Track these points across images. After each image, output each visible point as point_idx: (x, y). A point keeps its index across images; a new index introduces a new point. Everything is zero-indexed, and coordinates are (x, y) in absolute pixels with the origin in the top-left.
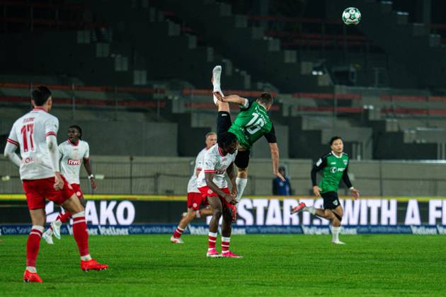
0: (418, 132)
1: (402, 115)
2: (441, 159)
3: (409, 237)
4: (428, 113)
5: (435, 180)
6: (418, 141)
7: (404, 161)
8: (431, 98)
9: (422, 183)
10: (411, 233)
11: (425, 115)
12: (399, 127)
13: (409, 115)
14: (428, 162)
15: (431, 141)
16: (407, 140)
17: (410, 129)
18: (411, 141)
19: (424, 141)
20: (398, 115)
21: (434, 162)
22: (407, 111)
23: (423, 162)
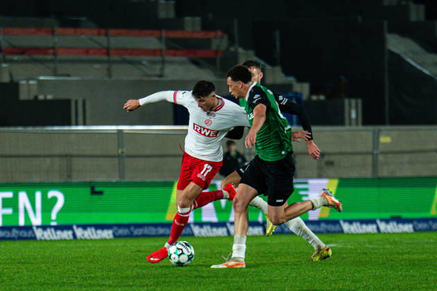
0: (41, 83)
1: (16, 58)
2: (77, 124)
3: (32, 244)
4: (55, 54)
5: (69, 156)
6: (41, 97)
7: (20, 129)
8: (59, 30)
9: (48, 160)
10: (34, 238)
11: (50, 57)
12: (11, 76)
13: (26, 57)
14: (56, 128)
15: (62, 96)
16: (23, 96)
17: (28, 79)
18: (31, 97)
19: (49, 97)
20: (9, 57)
21: (66, 128)
22: (22, 51)
23: (49, 128)
